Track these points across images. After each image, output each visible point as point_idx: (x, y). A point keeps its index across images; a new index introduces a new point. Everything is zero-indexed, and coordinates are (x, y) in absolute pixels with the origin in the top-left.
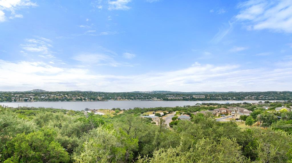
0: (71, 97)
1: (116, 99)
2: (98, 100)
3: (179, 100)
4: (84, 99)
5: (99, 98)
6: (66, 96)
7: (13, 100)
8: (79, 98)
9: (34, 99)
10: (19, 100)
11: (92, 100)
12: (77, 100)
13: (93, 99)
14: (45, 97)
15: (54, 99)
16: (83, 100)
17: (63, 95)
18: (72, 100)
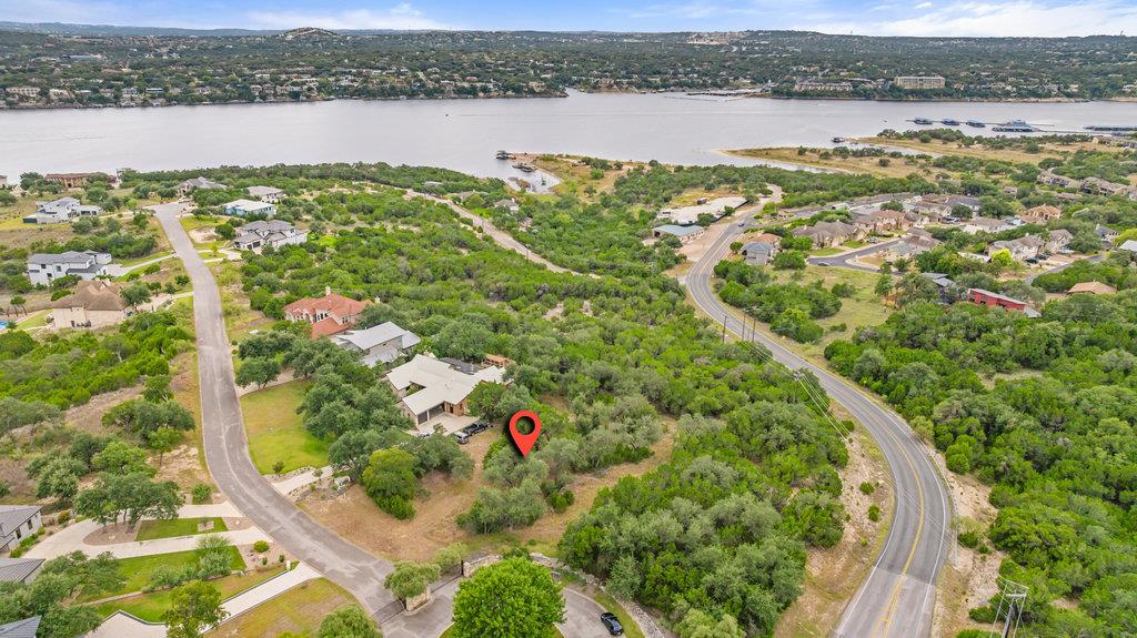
0: (437, 81)
1: (595, 88)
2: (532, 93)
3: (834, 96)
4: (485, 90)
5: (533, 84)
6: (421, 75)
7: (257, 94)
8: (466, 85)
9: (319, 90)
10: (275, 95)
11: (510, 93)
12: (462, 93)
13: (514, 90)
14: (352, 81)
15: (383, 90)
16: (481, 94)
17: (410, 73)
18: (442, 92)
